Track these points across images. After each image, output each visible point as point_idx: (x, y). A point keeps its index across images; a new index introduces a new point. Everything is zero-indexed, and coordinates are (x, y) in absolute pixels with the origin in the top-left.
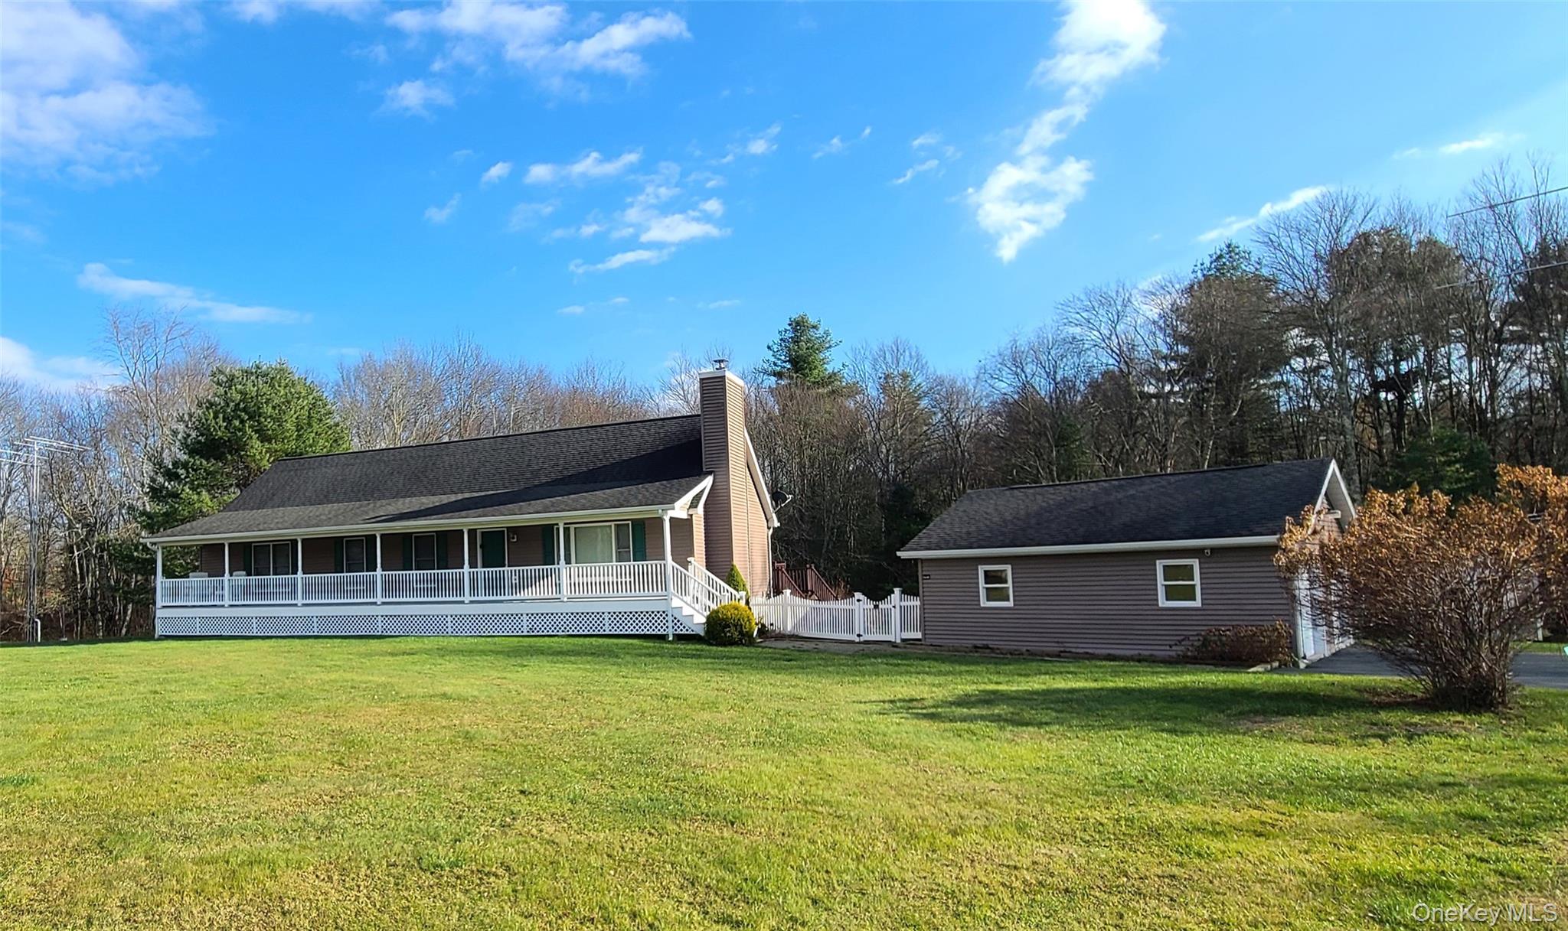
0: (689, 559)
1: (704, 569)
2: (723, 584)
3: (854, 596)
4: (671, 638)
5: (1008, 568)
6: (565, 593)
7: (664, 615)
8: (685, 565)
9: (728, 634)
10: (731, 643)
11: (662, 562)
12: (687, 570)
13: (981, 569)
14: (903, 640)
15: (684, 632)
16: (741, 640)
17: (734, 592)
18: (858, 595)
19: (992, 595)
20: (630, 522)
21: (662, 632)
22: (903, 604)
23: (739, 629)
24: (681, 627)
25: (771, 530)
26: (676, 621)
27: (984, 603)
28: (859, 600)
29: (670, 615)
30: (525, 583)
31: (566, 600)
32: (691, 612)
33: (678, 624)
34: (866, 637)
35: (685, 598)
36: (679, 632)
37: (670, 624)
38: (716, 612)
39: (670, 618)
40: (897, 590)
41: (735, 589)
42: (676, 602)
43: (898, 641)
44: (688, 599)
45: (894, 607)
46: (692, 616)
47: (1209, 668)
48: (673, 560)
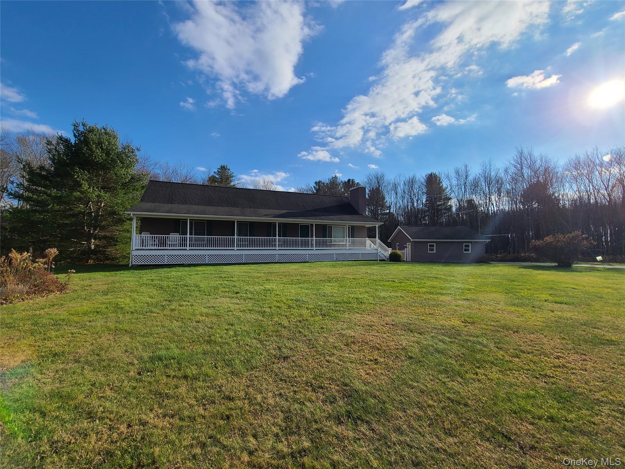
4: (379, 261)
5: (435, 244)
7: (376, 254)
13: (429, 244)
19: (431, 250)
21: (376, 259)
27: (429, 252)
37: (378, 257)
42: (379, 251)
47: (467, 265)
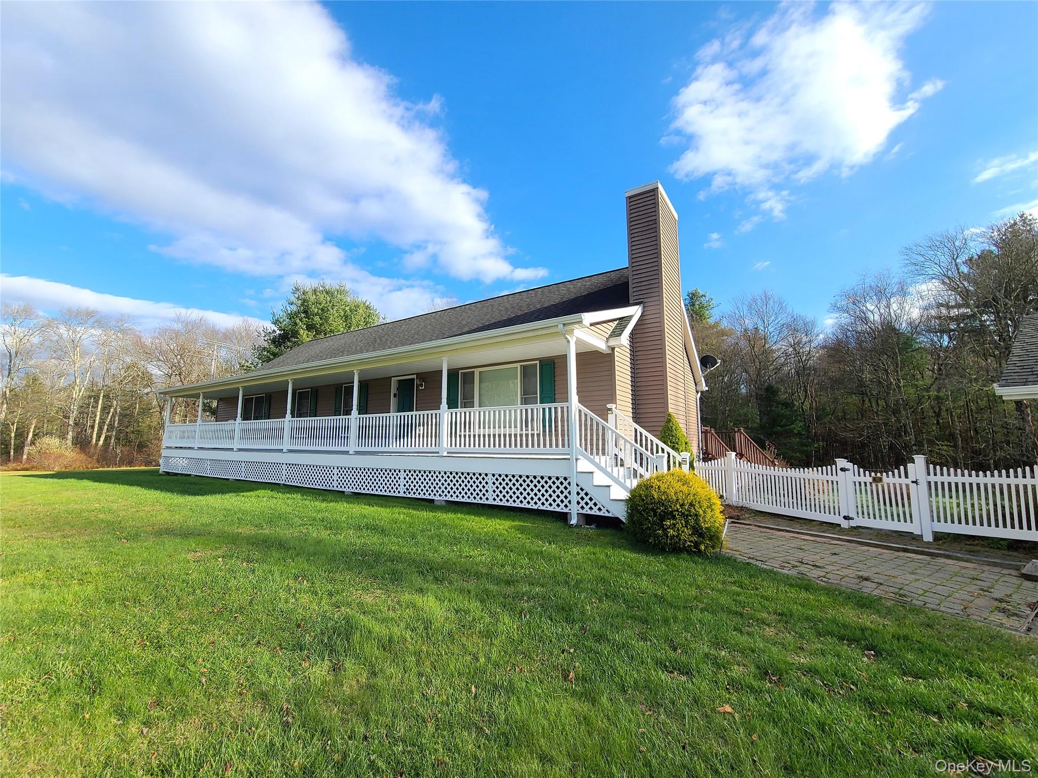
0: (609, 406)
1: (631, 420)
2: (656, 441)
3: (835, 463)
4: (574, 521)
6: (445, 445)
7: (566, 484)
8: (604, 413)
9: (671, 532)
10: (676, 549)
11: (565, 405)
12: (606, 420)
14: (938, 536)
15: (595, 512)
16: (697, 545)
17: (672, 452)
18: (841, 462)
20: (538, 362)
21: (561, 509)
22: (932, 478)
23: (692, 522)
24: (591, 504)
25: (699, 394)
26: (582, 494)
28: (842, 470)
29: (574, 484)
30: (405, 431)
31: (445, 454)
32: (606, 481)
33: (587, 499)
34: (859, 521)
35: (597, 459)
36: (587, 511)
37: (574, 498)
38: (646, 486)
39: (574, 489)
40: (920, 459)
41: (673, 448)
42: (583, 465)
43: (928, 537)
44: (603, 460)
45: (915, 482)
46: (609, 486)
48: (580, 402)
